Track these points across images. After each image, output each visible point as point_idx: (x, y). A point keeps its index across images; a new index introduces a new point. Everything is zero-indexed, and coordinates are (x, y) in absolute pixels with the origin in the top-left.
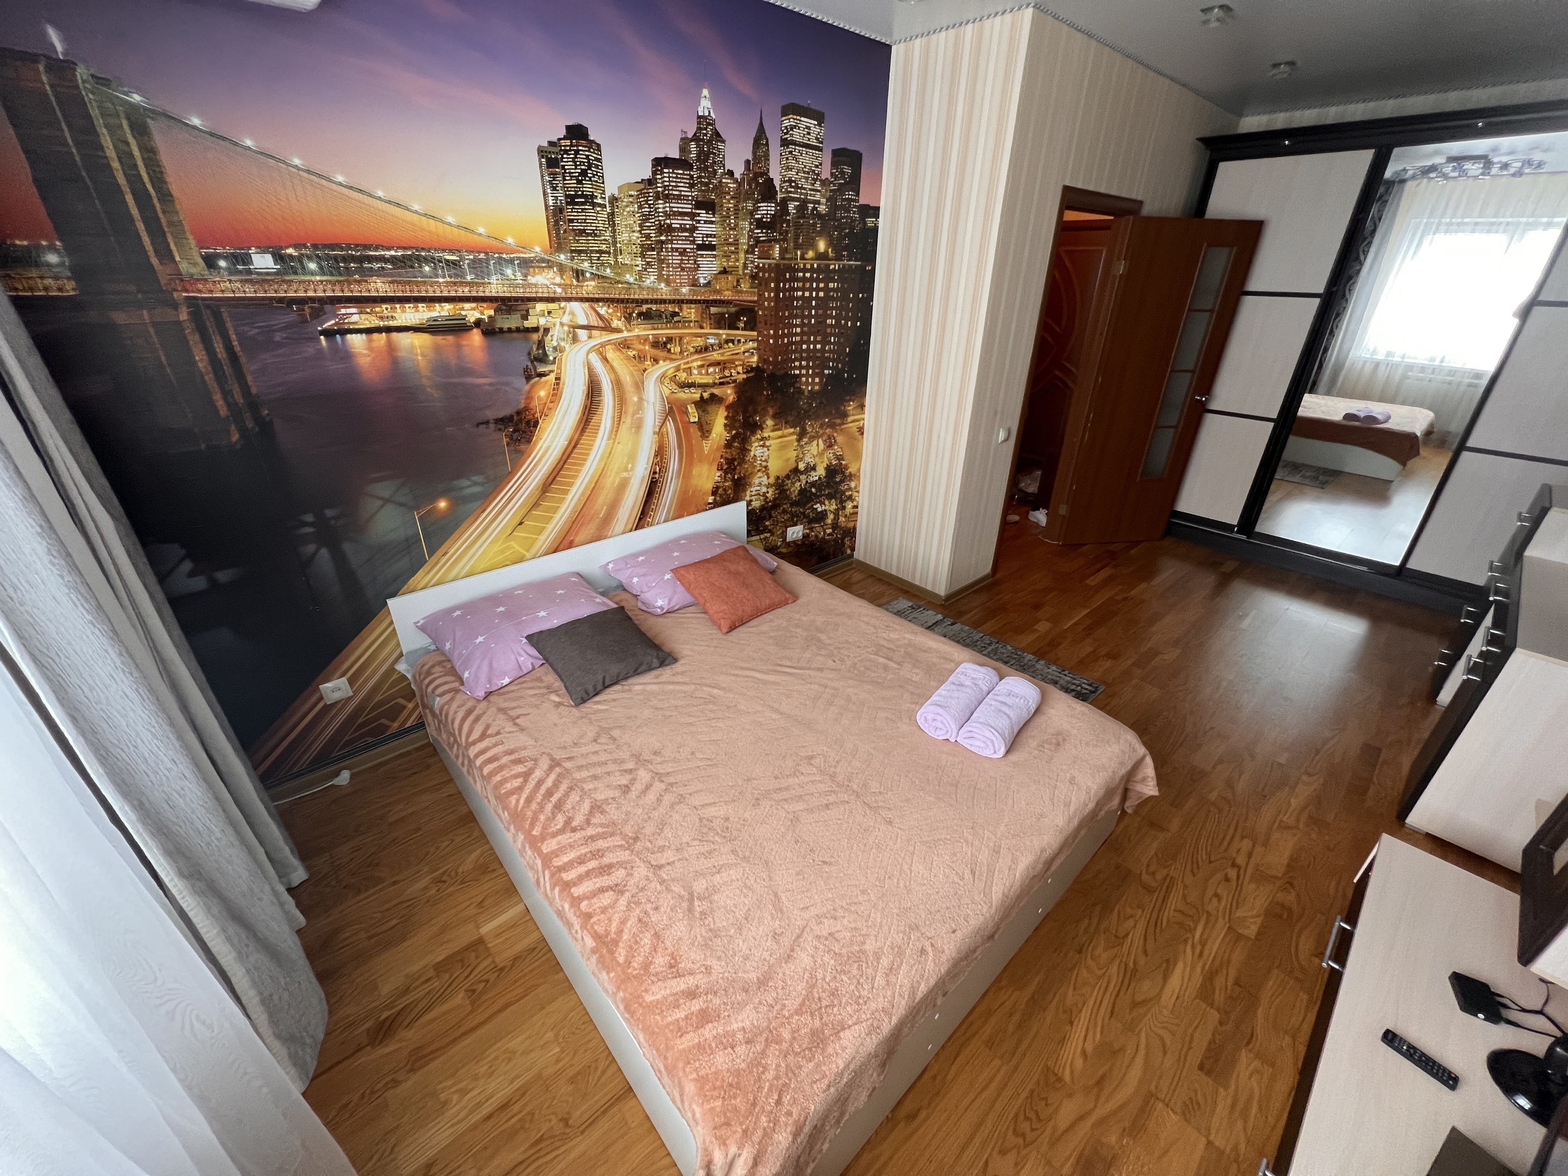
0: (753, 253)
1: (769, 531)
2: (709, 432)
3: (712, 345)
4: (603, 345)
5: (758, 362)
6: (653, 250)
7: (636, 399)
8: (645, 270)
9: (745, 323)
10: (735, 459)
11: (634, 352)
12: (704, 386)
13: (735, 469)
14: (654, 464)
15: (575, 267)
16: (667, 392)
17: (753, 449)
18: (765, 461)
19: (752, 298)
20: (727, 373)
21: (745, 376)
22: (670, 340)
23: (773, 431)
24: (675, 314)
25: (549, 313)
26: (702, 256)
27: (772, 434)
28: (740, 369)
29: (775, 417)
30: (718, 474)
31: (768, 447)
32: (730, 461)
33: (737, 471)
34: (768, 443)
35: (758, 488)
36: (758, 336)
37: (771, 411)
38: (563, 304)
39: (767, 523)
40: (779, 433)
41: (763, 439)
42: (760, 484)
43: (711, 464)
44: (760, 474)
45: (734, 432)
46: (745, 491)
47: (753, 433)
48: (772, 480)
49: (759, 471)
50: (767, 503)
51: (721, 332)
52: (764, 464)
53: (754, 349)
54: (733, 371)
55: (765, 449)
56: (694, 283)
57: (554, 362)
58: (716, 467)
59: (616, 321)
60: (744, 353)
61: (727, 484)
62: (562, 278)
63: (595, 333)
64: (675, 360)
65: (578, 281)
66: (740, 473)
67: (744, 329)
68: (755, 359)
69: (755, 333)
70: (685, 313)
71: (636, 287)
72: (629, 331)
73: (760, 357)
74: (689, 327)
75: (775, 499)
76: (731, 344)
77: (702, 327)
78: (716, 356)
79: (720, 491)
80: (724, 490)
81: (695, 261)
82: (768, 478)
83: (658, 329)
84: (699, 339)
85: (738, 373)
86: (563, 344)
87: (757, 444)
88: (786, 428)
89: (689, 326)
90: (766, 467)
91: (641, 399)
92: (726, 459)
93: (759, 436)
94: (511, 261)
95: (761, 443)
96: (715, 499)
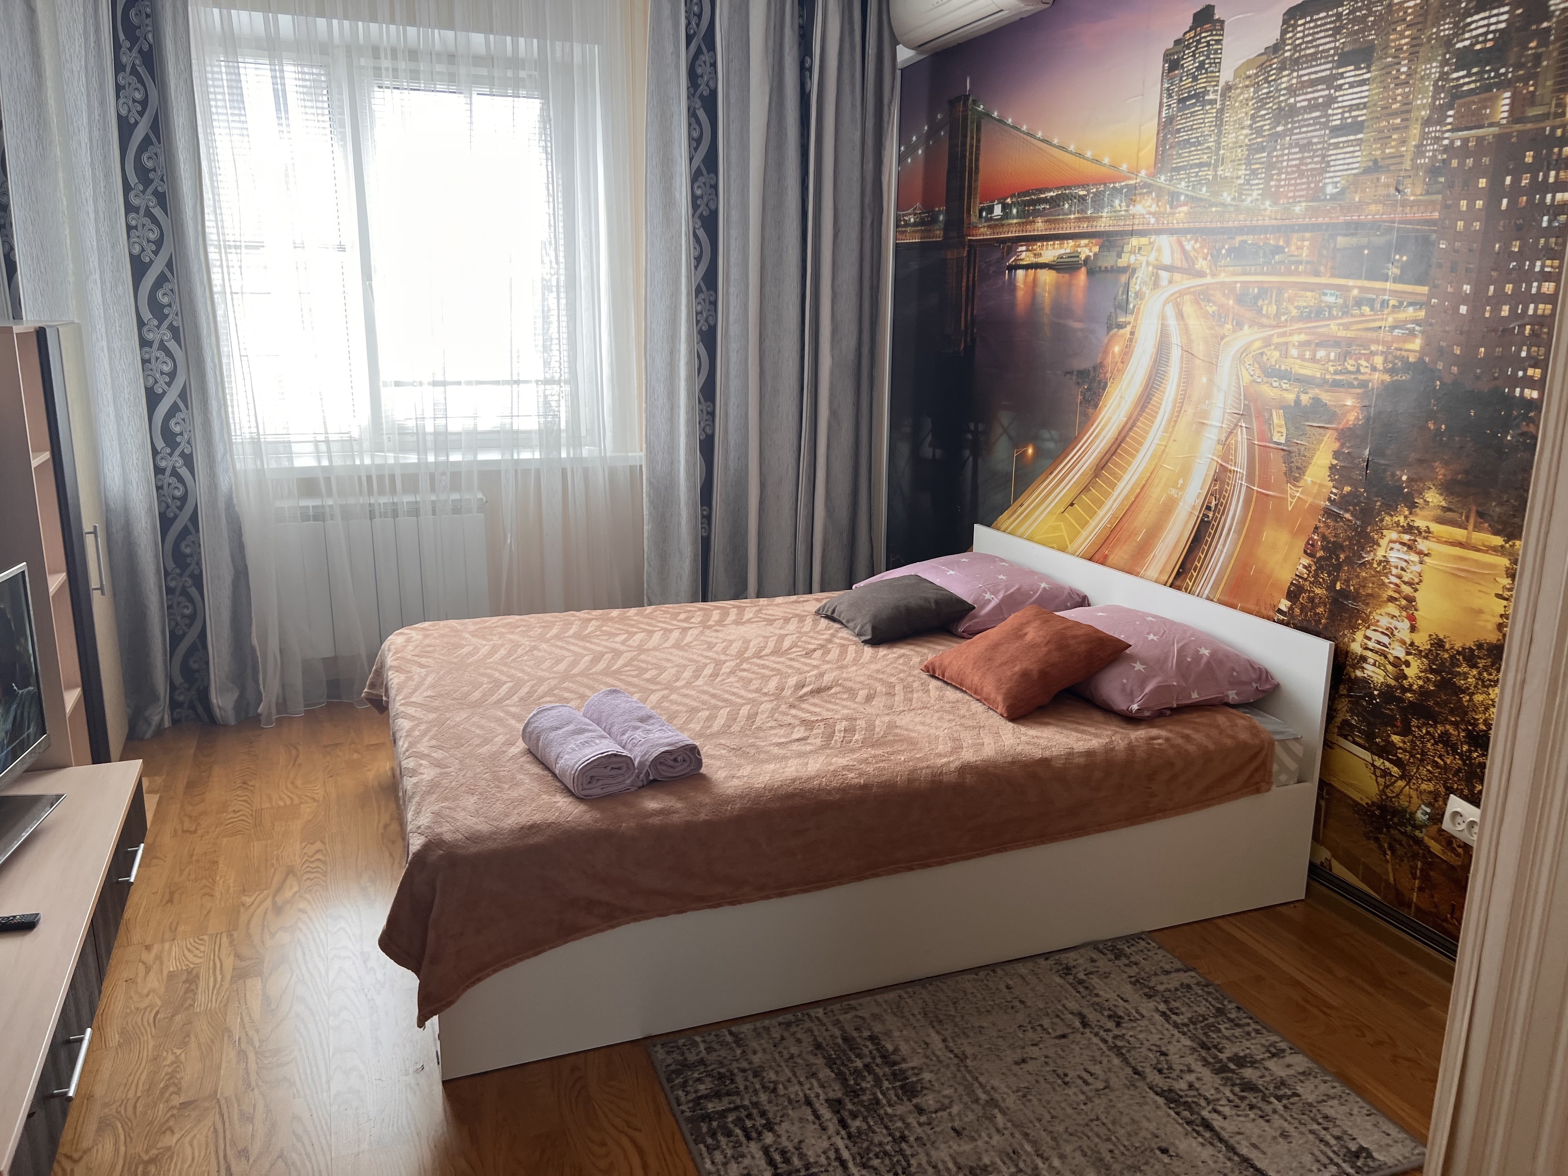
0: (1441, 122)
1: (1398, 763)
2: (1302, 470)
3: (1330, 308)
4: (1181, 294)
5: (1422, 352)
6: (1263, 149)
7: (1204, 380)
8: (1248, 183)
9: (1404, 268)
10: (1342, 548)
11: (1214, 308)
12: (1304, 382)
13: (1338, 567)
14: (1211, 493)
15: (1172, 188)
16: (1246, 378)
17: (1384, 542)
18: (1409, 584)
19: (1427, 215)
20: (1350, 365)
21: (1387, 378)
22: (1264, 291)
23: (1440, 521)
24: (1278, 250)
25: (1140, 249)
26: (1336, 146)
27: (1435, 527)
28: (1378, 360)
29: (1447, 488)
30: (1306, 561)
31: (1420, 553)
32: (1332, 548)
33: (1343, 576)
34: (1422, 545)
35: (1385, 640)
36: (1430, 296)
37: (1441, 472)
38: (1153, 238)
39: (1395, 738)
40: (1459, 534)
41: (1409, 529)
42: (1390, 633)
43: (1295, 534)
44: (1392, 608)
45: (1347, 489)
46: (1354, 628)
47: (1391, 508)
48: (1422, 640)
49: (1391, 599)
50: (1404, 690)
51: (1351, 283)
52: (1407, 590)
53: (1417, 322)
54: (1363, 362)
55: (1415, 558)
56: (1316, 195)
57: (1132, 313)
58: (1301, 544)
59: (1200, 260)
60: (1393, 328)
61: (1318, 591)
62: (1158, 206)
63: (1177, 276)
64: (1264, 326)
65: (1171, 208)
66: (1347, 581)
67: (1397, 280)
68: (1416, 344)
69: (1425, 289)
70: (1293, 248)
71: (1231, 209)
72: (1213, 275)
73: (1427, 343)
74: (1297, 273)
75: (1423, 693)
76: (1366, 309)
77: (1317, 274)
78: (1334, 328)
79: (1303, 598)
80: (1311, 600)
81: (1324, 156)
82: (1413, 629)
83: (1249, 274)
84: (1309, 294)
85: (1374, 369)
86: (1144, 289)
87: (1394, 535)
88: (1477, 528)
89: (1297, 269)
90: (1410, 600)
91: (1211, 381)
92: (1324, 538)
93: (1403, 522)
94: (1120, 191)
95: (1406, 537)
96: (1291, 608)
